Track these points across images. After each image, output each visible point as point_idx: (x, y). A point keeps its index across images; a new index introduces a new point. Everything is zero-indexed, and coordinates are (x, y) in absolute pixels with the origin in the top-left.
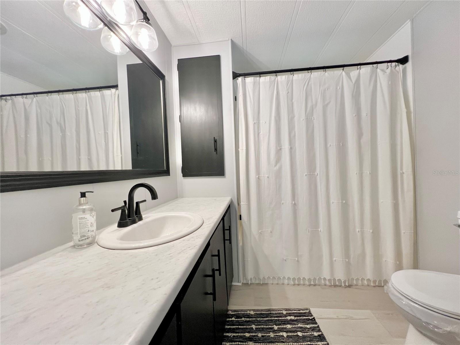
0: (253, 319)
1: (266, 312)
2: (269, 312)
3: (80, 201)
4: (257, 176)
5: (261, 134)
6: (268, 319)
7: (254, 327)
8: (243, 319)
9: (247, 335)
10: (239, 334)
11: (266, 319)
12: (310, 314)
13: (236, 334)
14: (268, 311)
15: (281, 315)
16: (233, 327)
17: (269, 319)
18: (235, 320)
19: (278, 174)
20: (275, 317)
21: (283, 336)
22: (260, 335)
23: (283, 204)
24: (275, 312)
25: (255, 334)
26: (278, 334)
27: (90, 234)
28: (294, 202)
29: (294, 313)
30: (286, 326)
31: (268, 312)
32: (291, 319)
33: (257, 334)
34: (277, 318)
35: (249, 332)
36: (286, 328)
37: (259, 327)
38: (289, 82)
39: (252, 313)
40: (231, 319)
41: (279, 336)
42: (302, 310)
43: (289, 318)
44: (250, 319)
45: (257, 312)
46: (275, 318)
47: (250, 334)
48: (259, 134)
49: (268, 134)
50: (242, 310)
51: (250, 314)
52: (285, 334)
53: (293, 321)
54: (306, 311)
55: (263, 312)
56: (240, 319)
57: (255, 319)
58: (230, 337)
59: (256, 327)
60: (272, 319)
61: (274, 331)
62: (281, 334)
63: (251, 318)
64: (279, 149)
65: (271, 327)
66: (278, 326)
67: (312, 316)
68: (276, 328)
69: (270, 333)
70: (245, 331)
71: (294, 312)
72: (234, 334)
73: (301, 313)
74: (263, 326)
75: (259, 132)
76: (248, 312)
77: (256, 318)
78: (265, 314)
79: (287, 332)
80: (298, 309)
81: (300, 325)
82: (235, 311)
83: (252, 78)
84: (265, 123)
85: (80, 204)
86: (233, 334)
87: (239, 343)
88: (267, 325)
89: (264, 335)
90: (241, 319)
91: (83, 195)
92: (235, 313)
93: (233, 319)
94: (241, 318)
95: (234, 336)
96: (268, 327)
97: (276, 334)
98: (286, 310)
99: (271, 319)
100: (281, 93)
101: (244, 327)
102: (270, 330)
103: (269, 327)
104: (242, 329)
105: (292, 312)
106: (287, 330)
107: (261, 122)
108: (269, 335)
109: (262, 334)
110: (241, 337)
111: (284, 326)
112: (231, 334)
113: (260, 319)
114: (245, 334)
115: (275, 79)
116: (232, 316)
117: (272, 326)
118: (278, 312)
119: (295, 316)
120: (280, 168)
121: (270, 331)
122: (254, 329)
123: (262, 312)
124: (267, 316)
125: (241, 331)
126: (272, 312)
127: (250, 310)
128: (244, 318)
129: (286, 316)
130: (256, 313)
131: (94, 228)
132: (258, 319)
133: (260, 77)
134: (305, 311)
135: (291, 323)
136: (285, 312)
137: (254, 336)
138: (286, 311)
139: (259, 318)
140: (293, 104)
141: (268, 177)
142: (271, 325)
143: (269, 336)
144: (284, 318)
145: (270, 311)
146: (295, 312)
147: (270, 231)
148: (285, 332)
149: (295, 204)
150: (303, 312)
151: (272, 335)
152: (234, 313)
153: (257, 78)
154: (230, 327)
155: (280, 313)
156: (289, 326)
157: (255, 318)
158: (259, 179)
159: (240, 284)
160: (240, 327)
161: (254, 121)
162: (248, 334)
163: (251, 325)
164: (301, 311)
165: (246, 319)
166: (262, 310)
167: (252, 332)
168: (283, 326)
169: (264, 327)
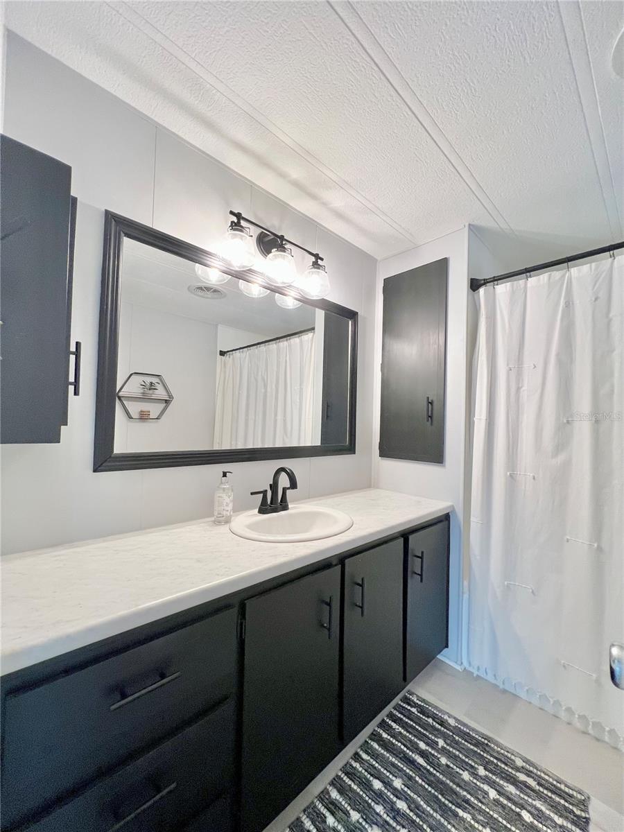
0: (448, 732)
1: (480, 738)
2: (486, 742)
3: (222, 480)
4: (508, 473)
5: (524, 391)
6: (476, 749)
7: (441, 743)
8: (430, 720)
9: (422, 745)
10: (410, 736)
11: (472, 747)
12: (583, 804)
13: (405, 732)
14: (485, 739)
15: (508, 762)
16: (407, 720)
17: (479, 751)
18: (416, 713)
19: (561, 478)
20: (491, 756)
21: (487, 793)
22: (444, 761)
23: (568, 541)
24: (499, 749)
25: (436, 754)
26: (478, 783)
27: (225, 513)
28: (596, 545)
29: (540, 777)
30: (505, 784)
31: (483, 740)
32: (526, 782)
33: (439, 756)
34: (495, 761)
35: (427, 744)
36: (502, 787)
37: (451, 749)
38: (599, 278)
39: (452, 722)
40: (409, 708)
41: (480, 787)
42: (566, 786)
43: (522, 777)
44: (443, 729)
45: (462, 728)
46: (492, 759)
47: (427, 748)
48: (518, 389)
49: (539, 391)
50: (436, 708)
51: (447, 721)
52: (493, 794)
53: (529, 787)
54: (575, 794)
55: (474, 735)
56: (424, 717)
57: (451, 734)
58: (394, 729)
59: (445, 746)
60: (485, 755)
61: (474, 774)
62: (486, 787)
63: (445, 728)
64: (565, 421)
65: (473, 764)
66: (487, 773)
67: (586, 811)
68: (482, 771)
69: (463, 771)
70: (422, 737)
71: (543, 775)
72: (402, 731)
73: (560, 789)
74: (457, 753)
75: (520, 386)
76: (446, 717)
77: (453, 734)
78: (476, 739)
79: (499, 793)
80: (557, 777)
81: (538, 804)
82: (423, 701)
83: (508, 284)
84: (535, 367)
85: (222, 483)
86: (400, 729)
87: (402, 747)
88: (467, 757)
89: (452, 765)
90: (426, 719)
91: (225, 475)
92: (422, 704)
93: (414, 710)
94: (428, 717)
95: (400, 733)
96: (467, 760)
97: (475, 781)
98: (526, 761)
99: (482, 753)
100: (577, 302)
101: (425, 732)
102: (468, 768)
103: (470, 762)
104: (420, 732)
105: (539, 773)
106: (504, 792)
107: (525, 366)
108: (461, 772)
109: (449, 763)
110: (411, 741)
111: (501, 782)
112: (397, 727)
113: (460, 740)
114: (418, 742)
115: (563, 276)
116: (416, 705)
117: (476, 766)
118: (506, 753)
119: (539, 784)
120: (567, 464)
121: (467, 770)
122: (440, 747)
123: (471, 733)
124: (478, 744)
125: (416, 733)
126: (492, 745)
127: (450, 716)
128: (433, 720)
129: (518, 769)
130: (459, 726)
131: (230, 508)
132: (457, 738)
133: (527, 278)
134: (571, 792)
135: (522, 789)
136: (519, 763)
137: (433, 755)
138: (526, 763)
139: (458, 735)
140: (610, 321)
141: (534, 478)
142: (475, 763)
143: (460, 774)
144: (510, 770)
145: (489, 741)
146: (547, 777)
147: (531, 591)
148: (496, 790)
149: (600, 549)
150: (567, 790)
151: (466, 776)
152: (420, 703)
153: (521, 281)
154: (402, 717)
155: (508, 758)
156: (511, 789)
157: (451, 731)
158: (512, 479)
159: (458, 668)
160: (417, 727)
161: (508, 365)
162: (425, 745)
163: (438, 738)
164: (563, 787)
165: (434, 723)
166: (473, 730)
167: (433, 748)
168: (498, 780)
169: (461, 756)
